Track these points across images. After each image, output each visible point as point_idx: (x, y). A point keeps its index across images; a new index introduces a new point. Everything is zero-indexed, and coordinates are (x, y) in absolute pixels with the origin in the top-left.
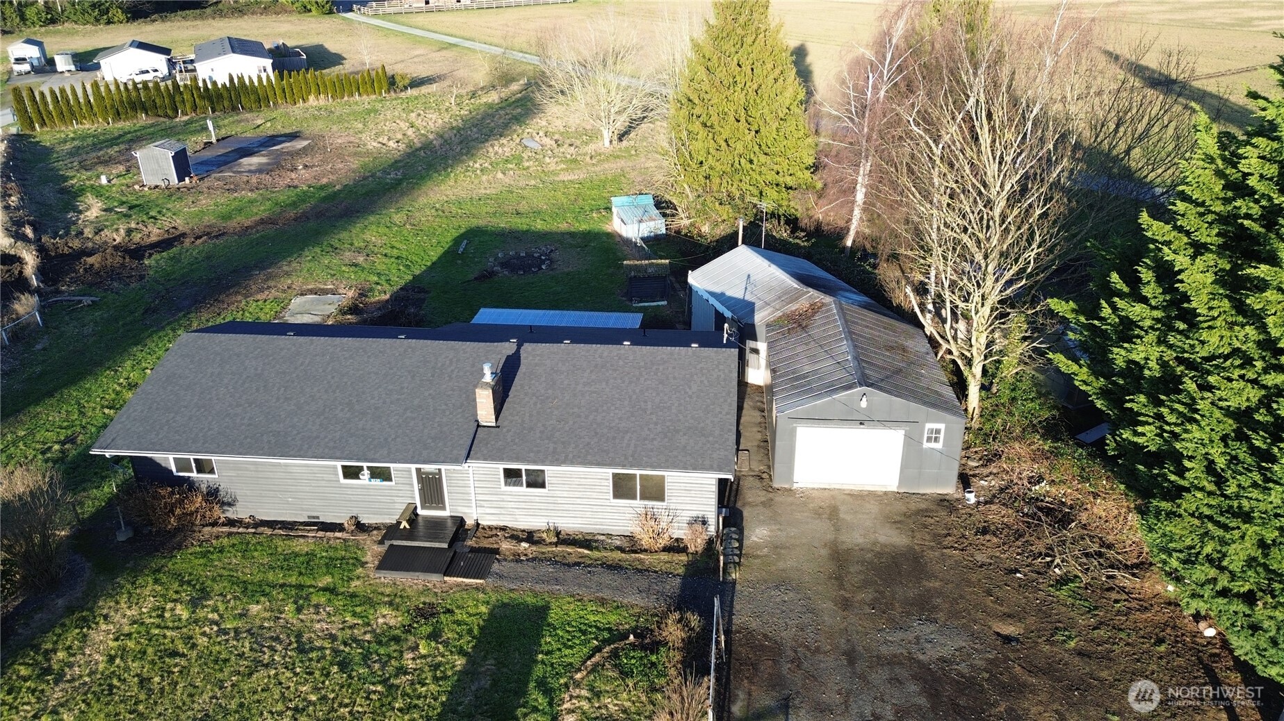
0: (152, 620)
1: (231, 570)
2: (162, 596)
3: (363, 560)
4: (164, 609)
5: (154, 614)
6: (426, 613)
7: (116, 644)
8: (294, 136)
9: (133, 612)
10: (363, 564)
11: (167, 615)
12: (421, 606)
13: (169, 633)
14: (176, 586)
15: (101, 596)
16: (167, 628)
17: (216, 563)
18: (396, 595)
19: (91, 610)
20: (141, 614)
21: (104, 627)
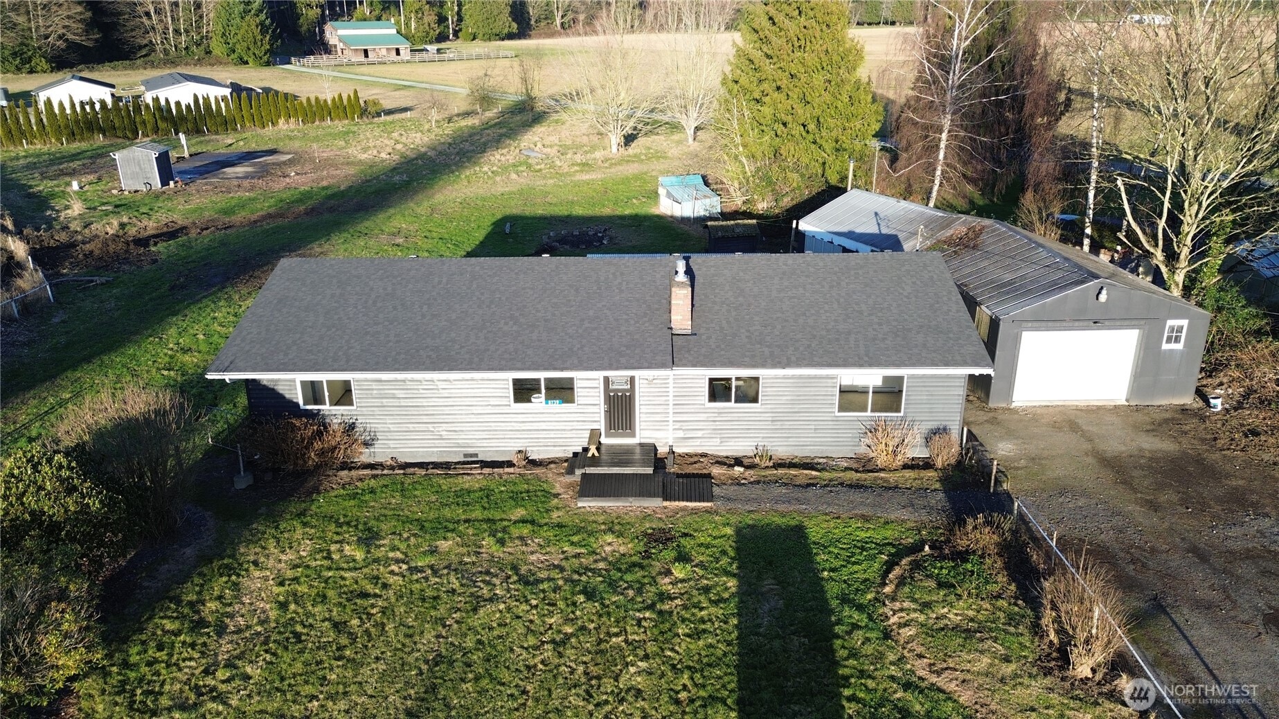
0: (319, 563)
1: (394, 509)
2: (320, 538)
3: (553, 491)
4: (329, 552)
5: (318, 557)
6: (661, 538)
7: (281, 589)
8: (273, 152)
9: (290, 556)
10: (557, 495)
11: (336, 557)
12: (650, 531)
13: (347, 575)
14: (333, 527)
15: (241, 543)
16: (343, 569)
17: (372, 504)
18: (612, 522)
19: (233, 556)
20: (301, 558)
21: (257, 574)
